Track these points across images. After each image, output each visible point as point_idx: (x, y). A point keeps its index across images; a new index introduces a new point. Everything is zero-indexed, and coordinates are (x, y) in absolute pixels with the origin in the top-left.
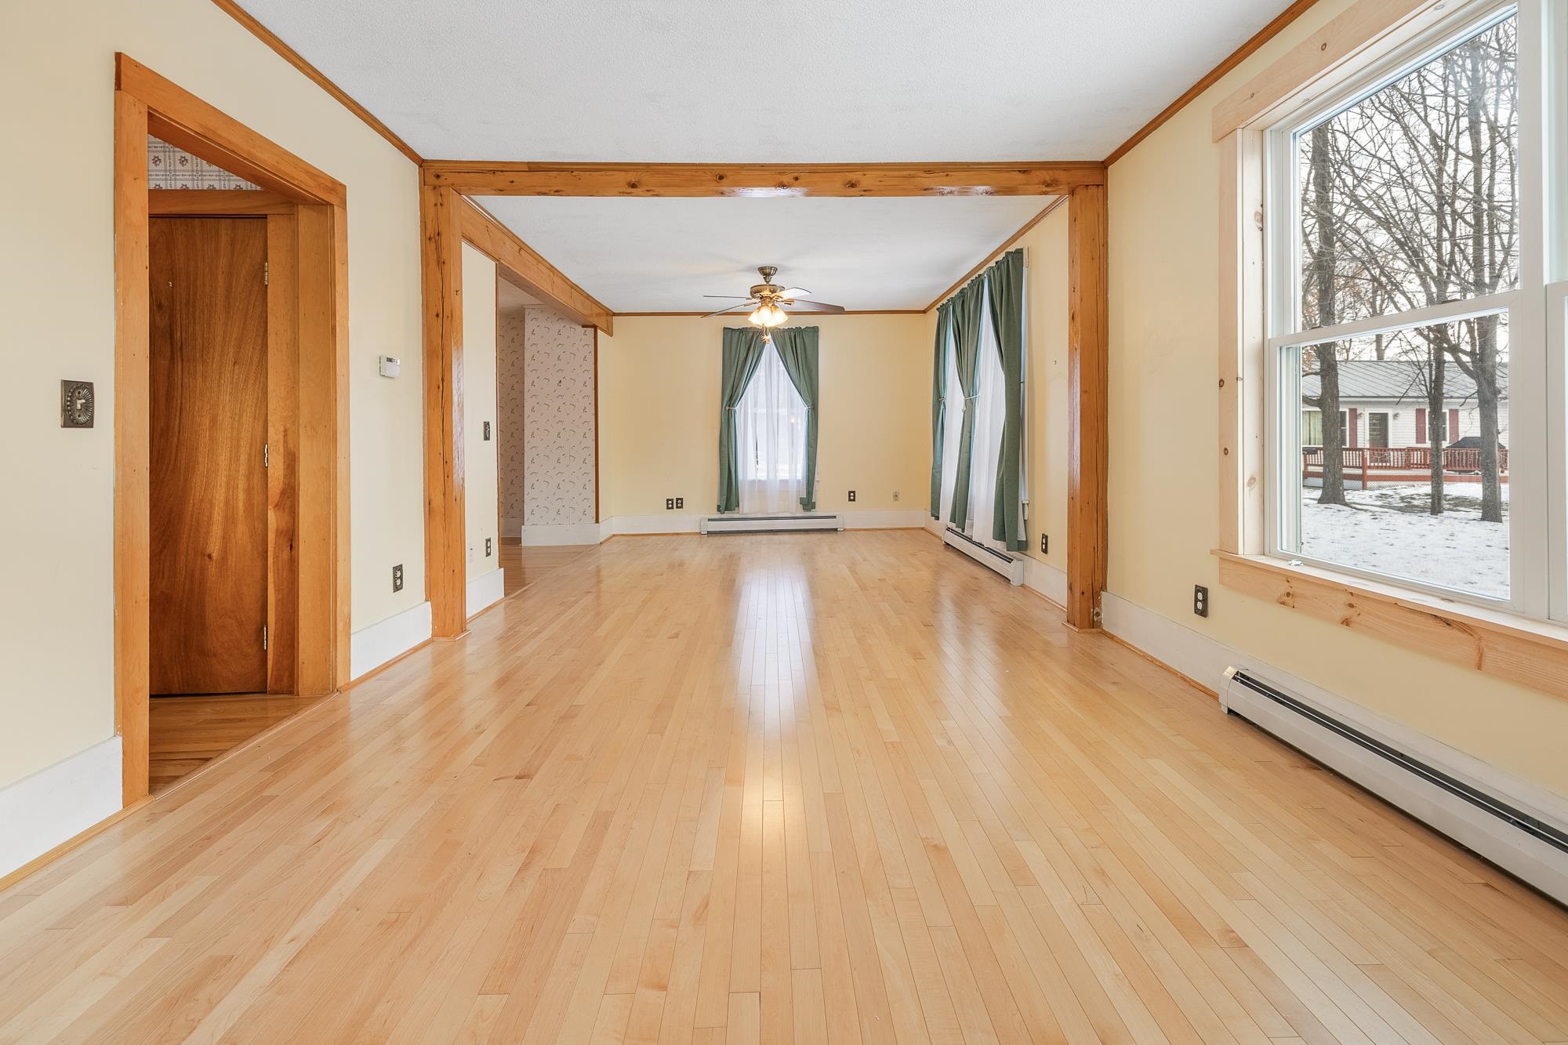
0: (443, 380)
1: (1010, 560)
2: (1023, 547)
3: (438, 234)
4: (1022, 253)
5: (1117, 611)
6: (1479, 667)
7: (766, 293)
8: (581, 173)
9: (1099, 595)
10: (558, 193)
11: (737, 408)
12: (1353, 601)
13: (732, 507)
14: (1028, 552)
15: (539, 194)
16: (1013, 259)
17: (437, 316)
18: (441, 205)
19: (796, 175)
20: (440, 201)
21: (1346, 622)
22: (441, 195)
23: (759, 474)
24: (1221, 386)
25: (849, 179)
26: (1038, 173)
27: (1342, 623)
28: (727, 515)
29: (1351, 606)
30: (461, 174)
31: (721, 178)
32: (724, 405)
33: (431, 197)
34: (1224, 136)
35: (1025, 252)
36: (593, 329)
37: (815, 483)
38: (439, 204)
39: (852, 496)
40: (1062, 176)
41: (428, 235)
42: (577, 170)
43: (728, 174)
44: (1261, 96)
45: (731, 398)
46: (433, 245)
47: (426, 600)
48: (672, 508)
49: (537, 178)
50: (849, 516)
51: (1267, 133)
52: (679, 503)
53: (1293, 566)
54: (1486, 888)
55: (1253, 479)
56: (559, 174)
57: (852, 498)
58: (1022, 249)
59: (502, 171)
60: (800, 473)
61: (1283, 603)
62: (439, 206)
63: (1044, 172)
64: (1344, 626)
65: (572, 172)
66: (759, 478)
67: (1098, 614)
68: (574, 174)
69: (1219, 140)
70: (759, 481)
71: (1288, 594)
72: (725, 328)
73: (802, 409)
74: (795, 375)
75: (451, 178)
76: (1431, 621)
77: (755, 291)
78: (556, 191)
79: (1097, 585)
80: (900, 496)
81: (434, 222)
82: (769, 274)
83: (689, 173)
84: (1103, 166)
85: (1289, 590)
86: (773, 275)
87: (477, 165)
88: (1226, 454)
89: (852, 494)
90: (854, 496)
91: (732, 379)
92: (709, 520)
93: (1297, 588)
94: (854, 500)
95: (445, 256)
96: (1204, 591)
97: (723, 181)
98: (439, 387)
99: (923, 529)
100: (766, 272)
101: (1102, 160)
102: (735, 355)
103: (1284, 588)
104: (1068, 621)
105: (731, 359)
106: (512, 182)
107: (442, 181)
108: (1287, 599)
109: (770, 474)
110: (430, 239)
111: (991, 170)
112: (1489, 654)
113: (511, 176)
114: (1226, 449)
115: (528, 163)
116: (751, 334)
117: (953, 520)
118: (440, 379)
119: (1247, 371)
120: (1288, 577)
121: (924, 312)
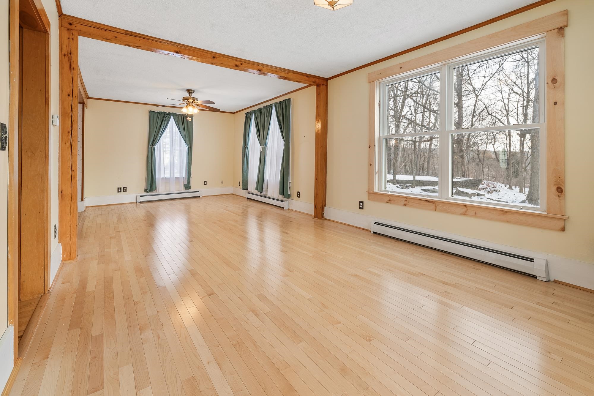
0: (71, 128)
1: (283, 201)
2: (289, 196)
3: (70, 54)
4: (290, 100)
5: (330, 212)
6: (436, 210)
7: (191, 100)
8: (153, 42)
9: (324, 208)
10: (137, 47)
11: (156, 146)
12: (407, 200)
13: (153, 190)
14: (290, 198)
15: (126, 45)
16: (288, 102)
17: (69, 95)
18: (72, 39)
19: (241, 63)
20: (71, 37)
21: (405, 205)
22: (72, 34)
23: (165, 175)
24: (369, 147)
25: (259, 68)
26: (311, 78)
27: (404, 205)
28: (150, 193)
29: (406, 201)
30: (85, 26)
31: (214, 57)
32: (150, 145)
33: (66, 35)
34: (371, 81)
35: (291, 100)
36: (82, 104)
37: (191, 178)
38: (71, 38)
39: (205, 183)
40: (317, 80)
41: (64, 53)
42: (151, 40)
43: (217, 57)
44: (382, 74)
45: (153, 142)
46: (67, 59)
47: (59, 243)
48: (121, 192)
49: (129, 38)
50: (204, 191)
51: (381, 83)
52: (125, 189)
53: (389, 193)
54: (442, 255)
55: (377, 172)
56: (141, 39)
57: (205, 184)
58: (290, 99)
59: (110, 31)
60: (184, 175)
61: (388, 203)
62: (71, 40)
63: (313, 78)
64: (404, 206)
65: (148, 40)
66: (165, 177)
67: (324, 214)
68: (149, 41)
69: (369, 82)
70: (166, 178)
71: (389, 200)
72: (150, 111)
73: (185, 147)
74: (183, 134)
75: (79, 27)
76: (425, 202)
77: (184, 99)
78: (137, 46)
79: (324, 205)
80: (224, 182)
81: (67, 47)
82: (191, 93)
83: (201, 53)
84: (327, 80)
85: (390, 199)
86: (193, 93)
87: (97, 25)
88: (371, 165)
89: (205, 182)
90: (206, 183)
91: (154, 133)
92: (141, 196)
93: (392, 198)
94: (206, 184)
95: (74, 65)
96: (362, 202)
97: (215, 59)
98: (69, 132)
99: (232, 194)
100: (190, 92)
101: (327, 78)
102: (156, 124)
103: (388, 199)
104: (314, 217)
105: (153, 125)
106: (116, 37)
107: (72, 27)
108: (389, 201)
109: (171, 175)
110: (65, 55)
111: (300, 74)
112: (438, 207)
113: (116, 34)
114: (371, 164)
115: (126, 31)
116: (163, 115)
117: (257, 189)
118: (70, 128)
119: (376, 144)
120: (389, 196)
121: (234, 113)
